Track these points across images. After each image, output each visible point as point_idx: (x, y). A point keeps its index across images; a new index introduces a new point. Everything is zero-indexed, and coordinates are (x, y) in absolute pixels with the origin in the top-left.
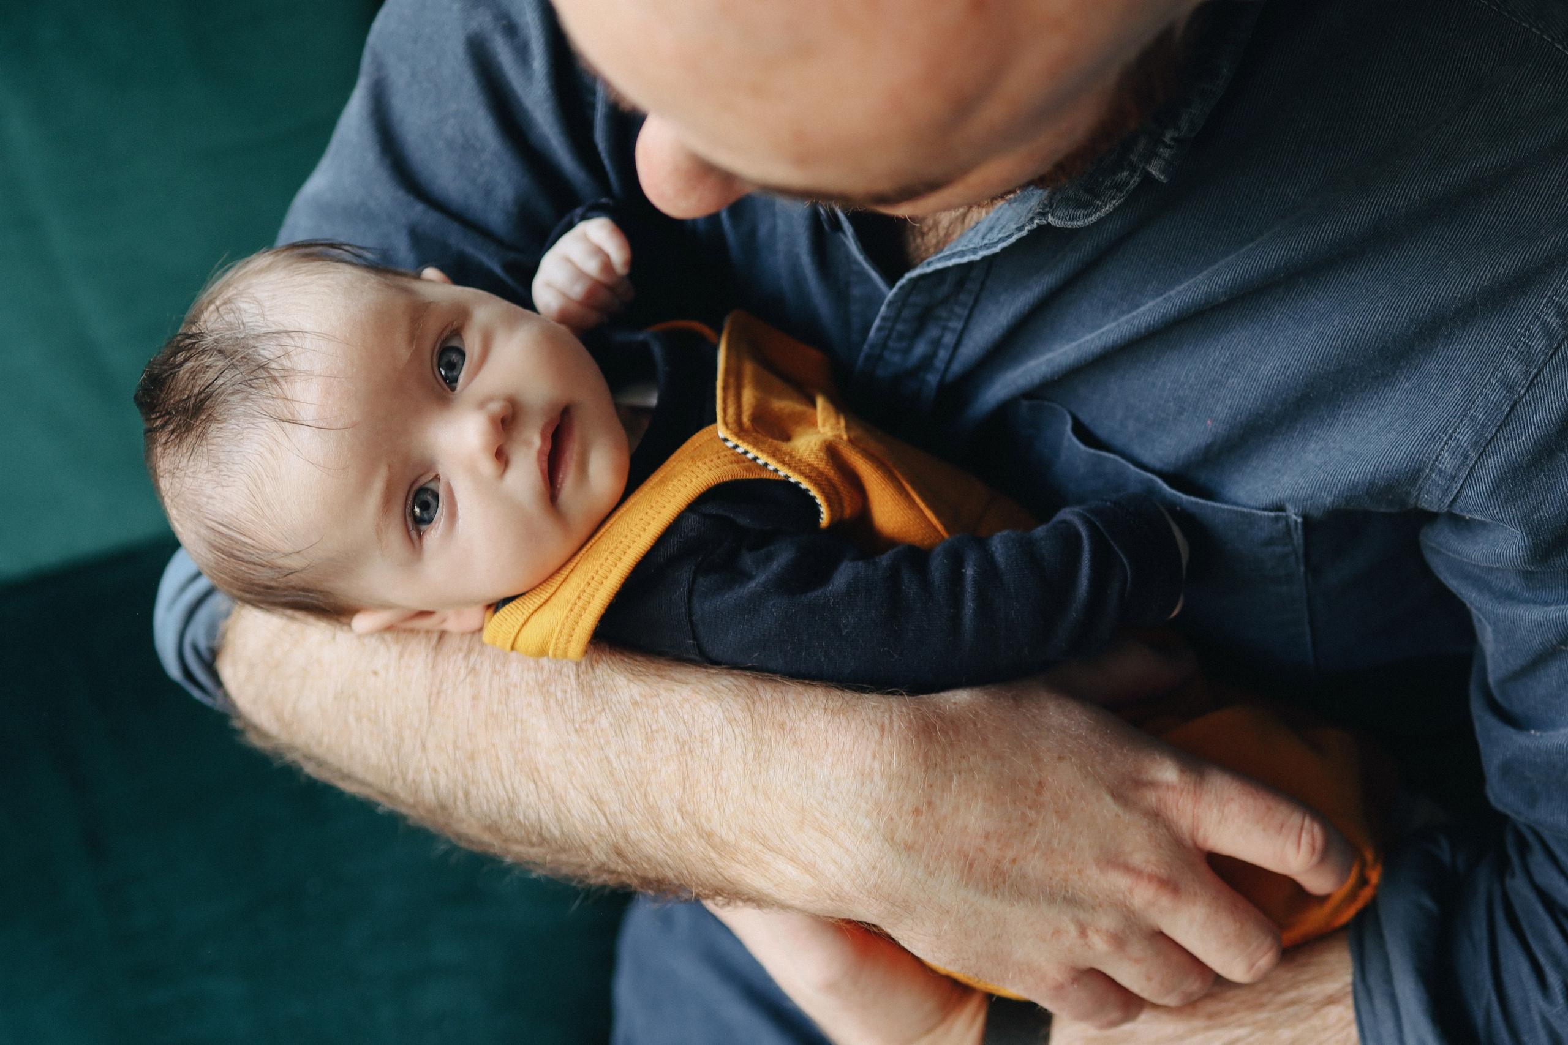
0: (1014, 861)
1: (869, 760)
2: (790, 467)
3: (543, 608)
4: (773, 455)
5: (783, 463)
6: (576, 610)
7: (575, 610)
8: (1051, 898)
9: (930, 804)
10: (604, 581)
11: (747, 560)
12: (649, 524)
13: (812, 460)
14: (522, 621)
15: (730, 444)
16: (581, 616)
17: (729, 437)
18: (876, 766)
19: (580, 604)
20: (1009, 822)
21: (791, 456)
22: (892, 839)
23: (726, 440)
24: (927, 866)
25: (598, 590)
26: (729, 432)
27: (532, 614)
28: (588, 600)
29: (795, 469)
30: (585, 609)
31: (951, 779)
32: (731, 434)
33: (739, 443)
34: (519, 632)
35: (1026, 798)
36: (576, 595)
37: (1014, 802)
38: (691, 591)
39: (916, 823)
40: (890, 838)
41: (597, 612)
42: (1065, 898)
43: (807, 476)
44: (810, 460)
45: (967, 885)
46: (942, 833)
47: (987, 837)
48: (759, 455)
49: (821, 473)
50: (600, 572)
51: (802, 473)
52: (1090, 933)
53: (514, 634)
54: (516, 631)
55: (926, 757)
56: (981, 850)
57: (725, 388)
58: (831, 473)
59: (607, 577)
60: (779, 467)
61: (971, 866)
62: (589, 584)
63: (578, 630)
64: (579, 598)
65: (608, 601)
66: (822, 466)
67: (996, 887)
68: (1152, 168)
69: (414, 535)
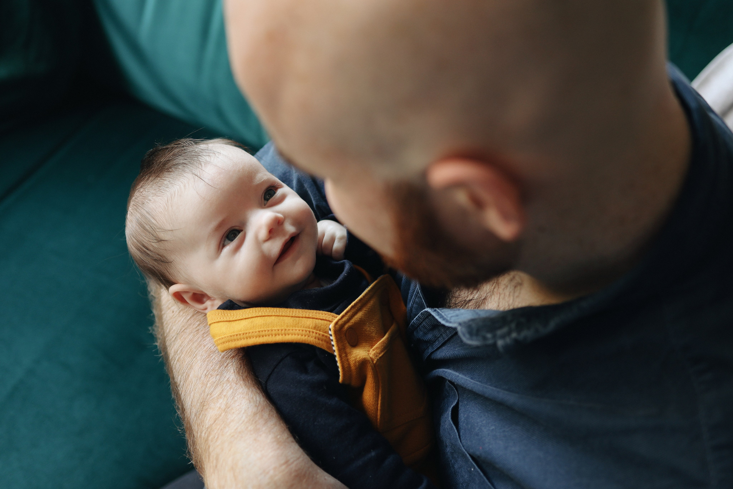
2: (342, 359)
4: (340, 350)
5: (341, 356)
6: (232, 338)
10: (249, 338)
12: (279, 335)
15: (330, 332)
17: (332, 330)
21: (346, 356)
23: (330, 330)
26: (333, 328)
28: (238, 339)
29: (342, 362)
32: (334, 329)
33: (333, 335)
38: (283, 359)
43: (344, 368)
44: (351, 362)
48: (335, 346)
50: (250, 334)
51: (343, 365)
57: (352, 307)
58: (354, 373)
60: (338, 356)
63: (227, 344)
66: (353, 368)
68: (500, 343)
69: (221, 246)
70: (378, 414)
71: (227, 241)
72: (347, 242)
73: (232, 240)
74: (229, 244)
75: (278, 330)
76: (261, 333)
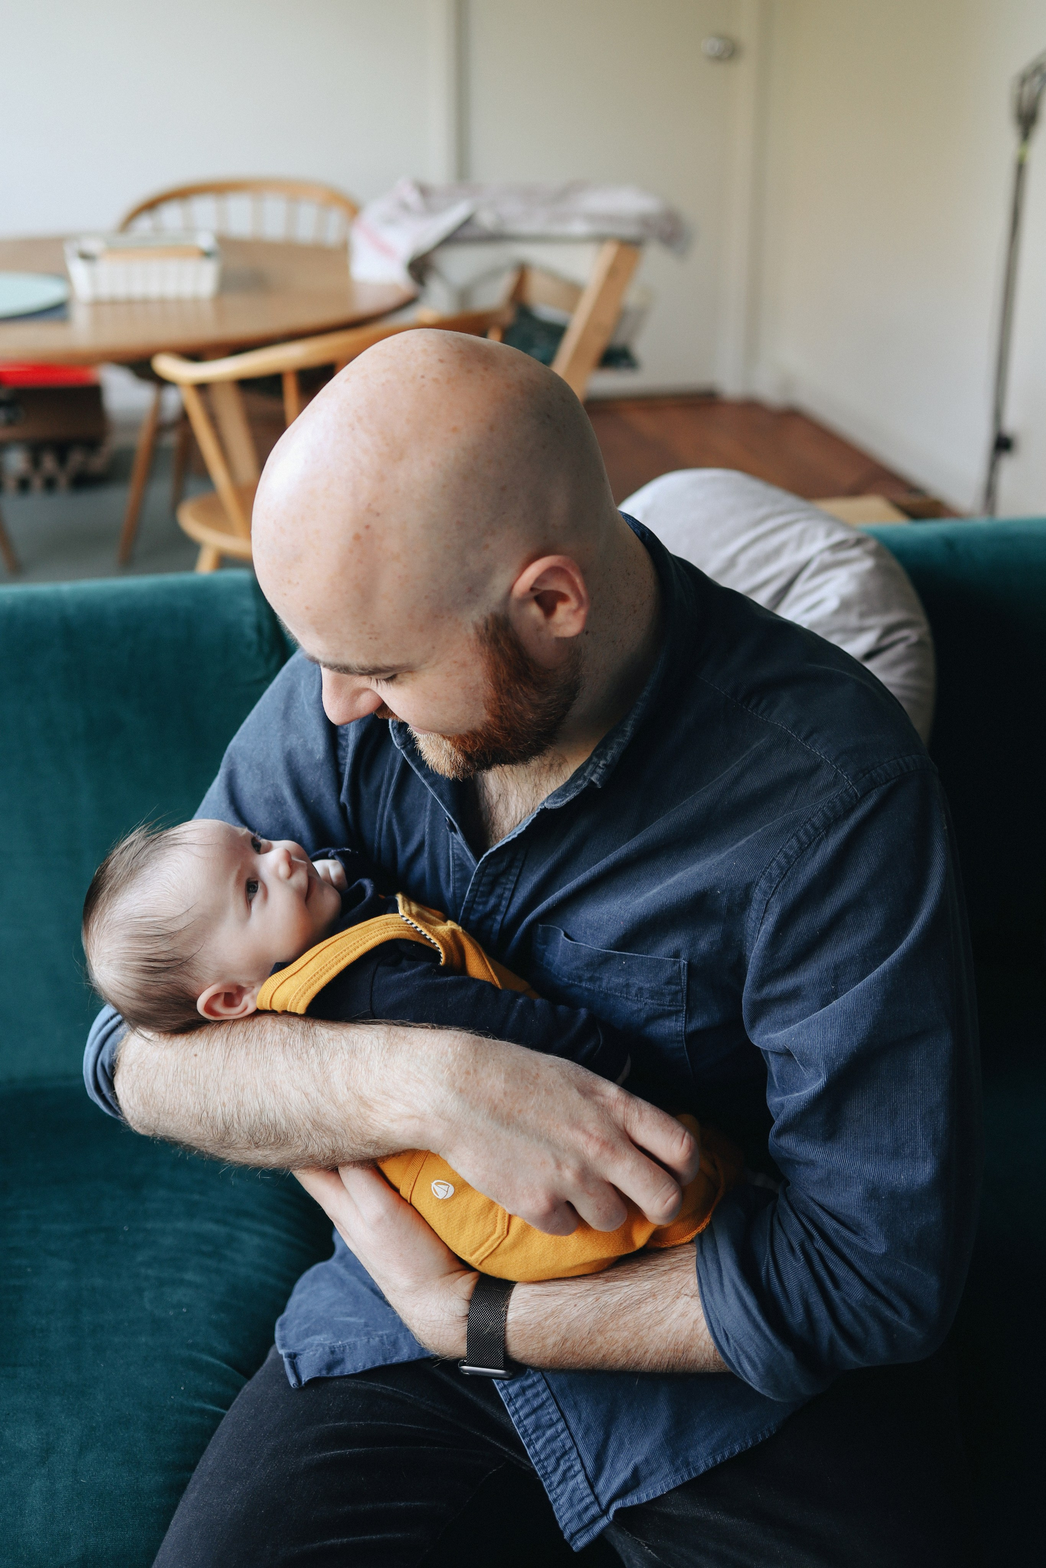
0: (520, 1111)
1: (446, 1047)
2: (433, 934)
3: (293, 976)
4: (426, 927)
5: (430, 932)
7: (311, 981)
8: (540, 1139)
9: (475, 1071)
10: (329, 970)
11: (405, 963)
12: (358, 947)
13: (444, 934)
14: (281, 981)
15: (407, 921)
16: (313, 985)
18: (450, 1050)
19: (314, 978)
20: (518, 1089)
21: (434, 931)
22: (454, 1085)
23: (405, 919)
24: (471, 1103)
25: (325, 974)
26: (406, 916)
27: (287, 979)
28: (319, 977)
29: (435, 936)
30: (316, 982)
31: (488, 1062)
33: (409, 918)
34: (276, 990)
35: (528, 1079)
36: (313, 974)
37: (522, 1079)
38: (374, 973)
39: (466, 1079)
40: (452, 1085)
41: (322, 985)
42: (548, 1140)
43: (440, 941)
45: (492, 1118)
46: (481, 1087)
47: (505, 1094)
48: (419, 926)
49: (447, 942)
50: (328, 966)
51: (438, 939)
52: (563, 1167)
53: (273, 991)
54: (275, 989)
55: (476, 1050)
56: (502, 1101)
58: (452, 943)
59: (331, 969)
60: (427, 933)
61: (495, 1108)
62: (321, 970)
63: (309, 991)
64: (315, 975)
65: (329, 981)
66: (448, 939)
67: (508, 1124)
68: (594, 778)
69: (249, 902)
70: (495, 980)
71: (251, 894)
72: (342, 865)
73: (256, 891)
74: (254, 896)
75: (355, 944)
76: (339, 958)
